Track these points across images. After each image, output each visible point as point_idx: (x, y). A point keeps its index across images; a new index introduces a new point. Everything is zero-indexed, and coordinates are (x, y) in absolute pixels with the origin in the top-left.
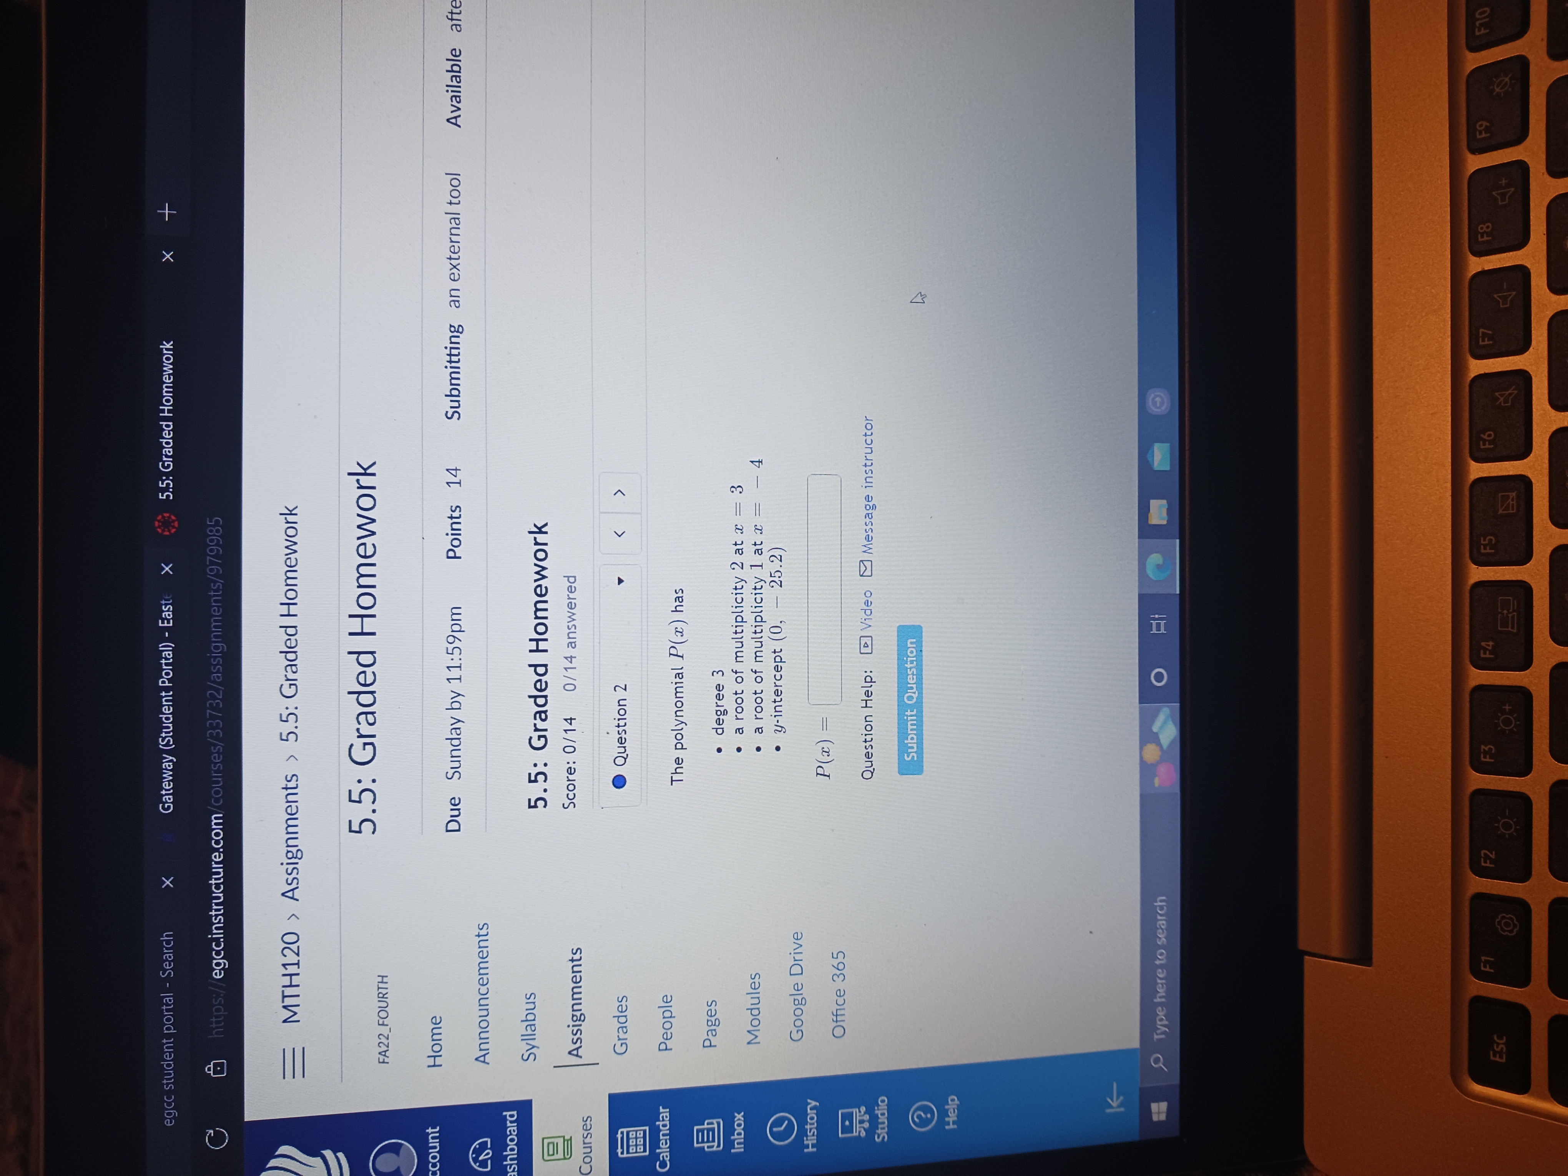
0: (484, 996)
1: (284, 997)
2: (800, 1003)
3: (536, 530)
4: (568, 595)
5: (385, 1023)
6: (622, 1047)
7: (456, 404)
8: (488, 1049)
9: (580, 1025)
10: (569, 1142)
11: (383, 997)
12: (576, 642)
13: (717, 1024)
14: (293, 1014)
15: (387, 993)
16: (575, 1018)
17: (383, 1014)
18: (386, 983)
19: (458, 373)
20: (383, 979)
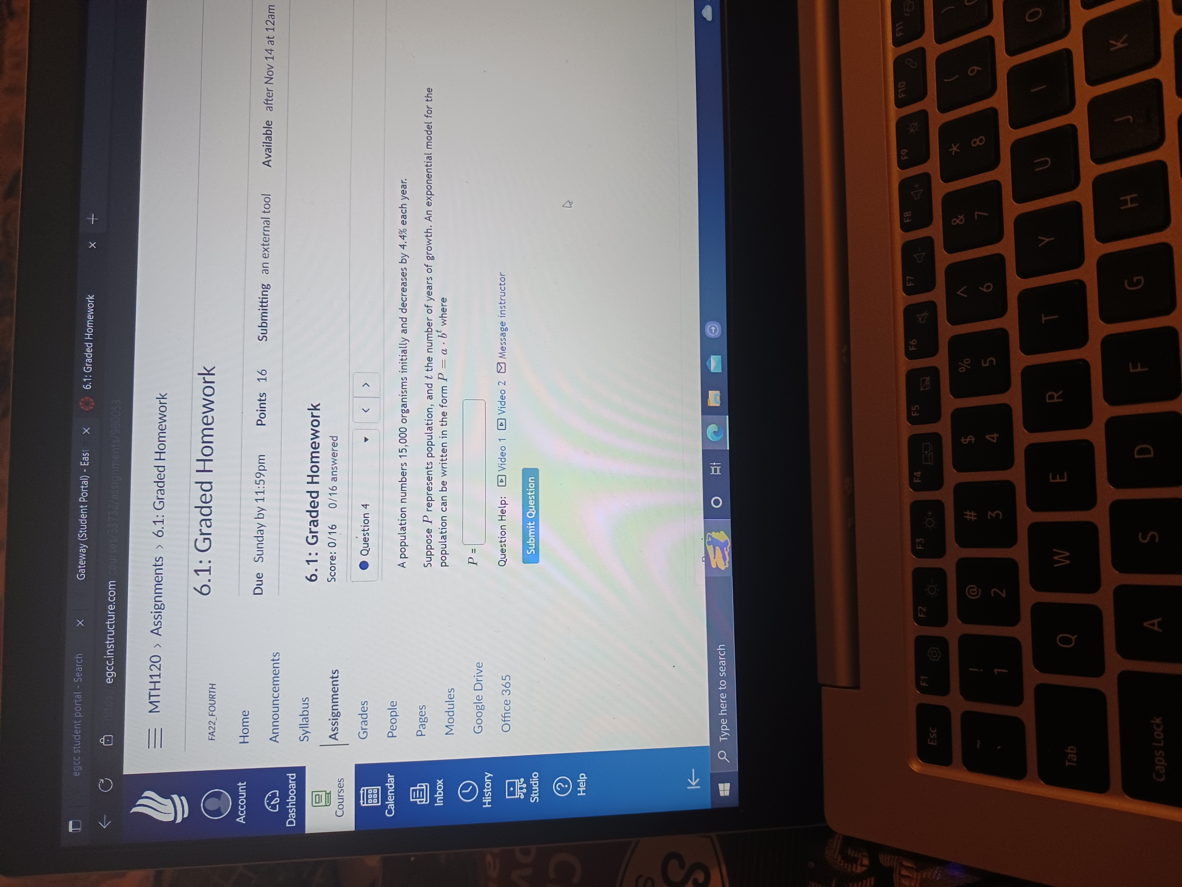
0: (276, 699)
1: (150, 696)
2: (480, 708)
3: (312, 408)
4: (332, 448)
5: (213, 714)
6: (364, 734)
7: (265, 332)
8: (278, 733)
9: (337, 719)
10: (329, 795)
11: (212, 698)
12: (337, 477)
13: (426, 721)
14: (155, 707)
15: (215, 695)
16: (334, 715)
18: (215, 689)
19: (266, 313)
20: (212, 686)
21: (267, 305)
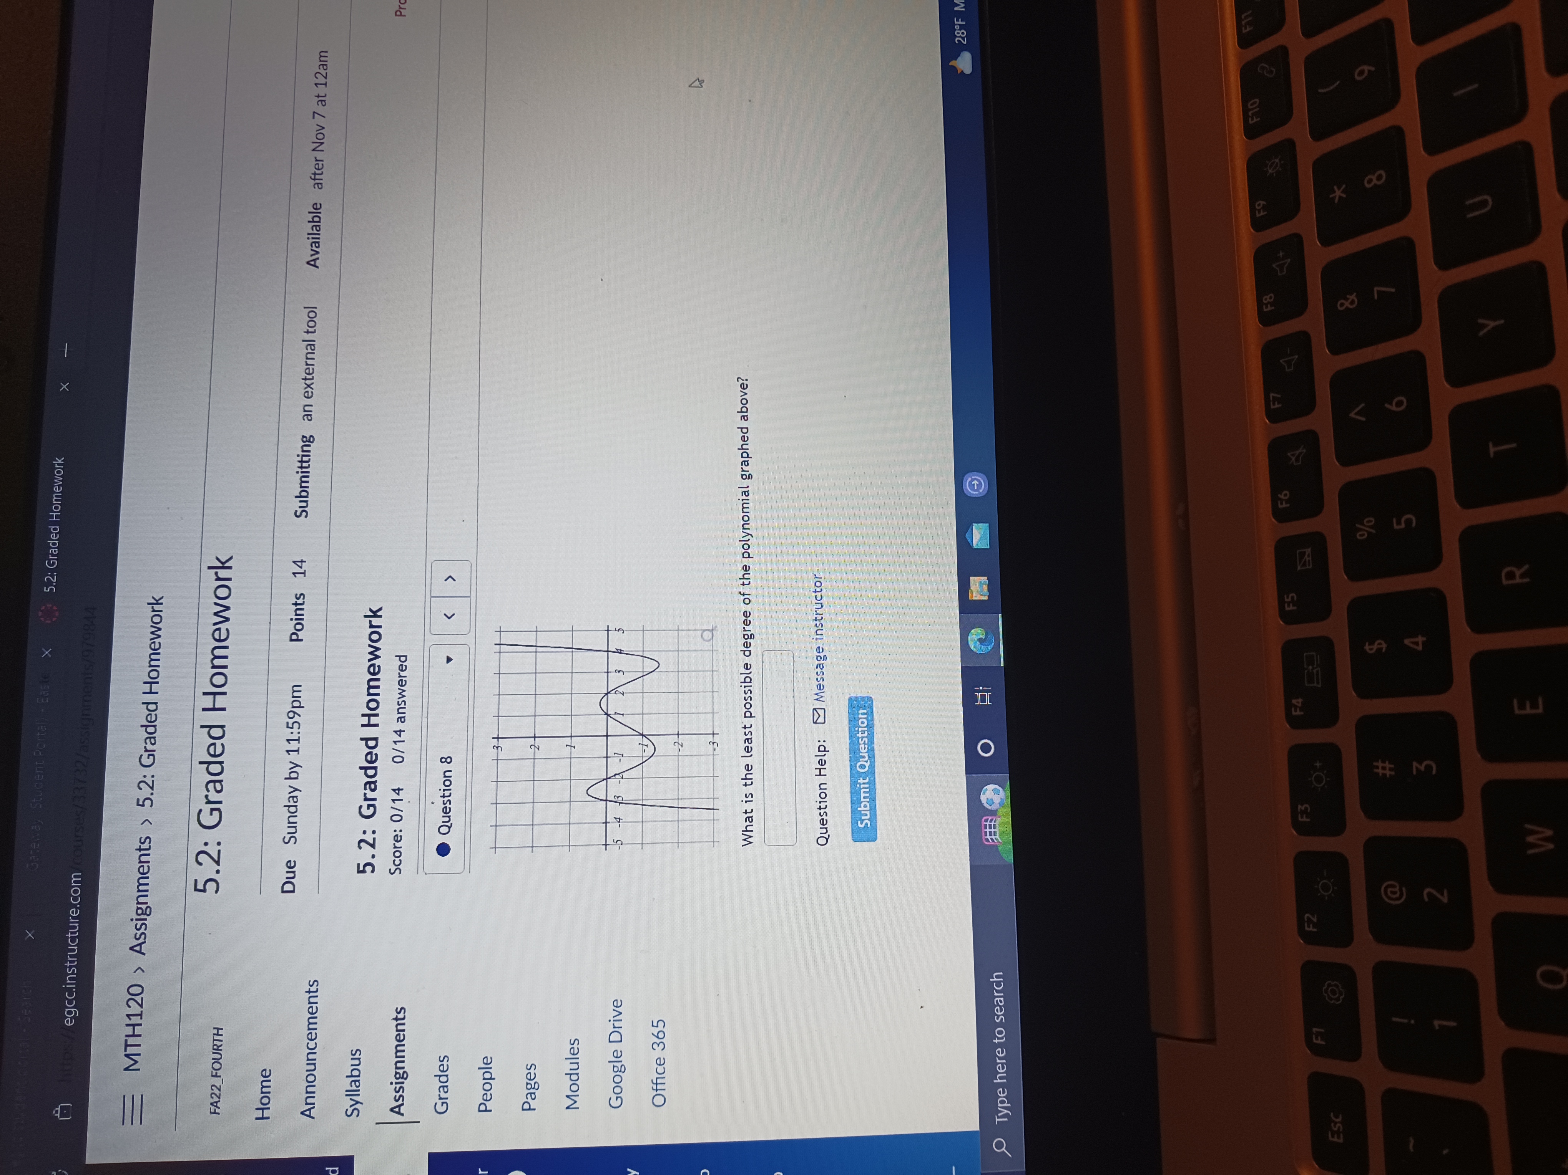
0: (312, 1051)
1: (127, 1046)
2: (619, 1070)
3: (372, 614)
4: (399, 673)
5: (218, 1075)
6: (442, 1106)
7: (304, 504)
8: (314, 1104)
9: (403, 1083)
11: (218, 1049)
12: (405, 717)
13: (536, 1087)
14: (133, 1062)
15: (221, 1045)
16: (398, 1076)
17: (217, 1066)
18: (222, 1035)
19: (308, 477)
20: (218, 1032)
21: (309, 465)
